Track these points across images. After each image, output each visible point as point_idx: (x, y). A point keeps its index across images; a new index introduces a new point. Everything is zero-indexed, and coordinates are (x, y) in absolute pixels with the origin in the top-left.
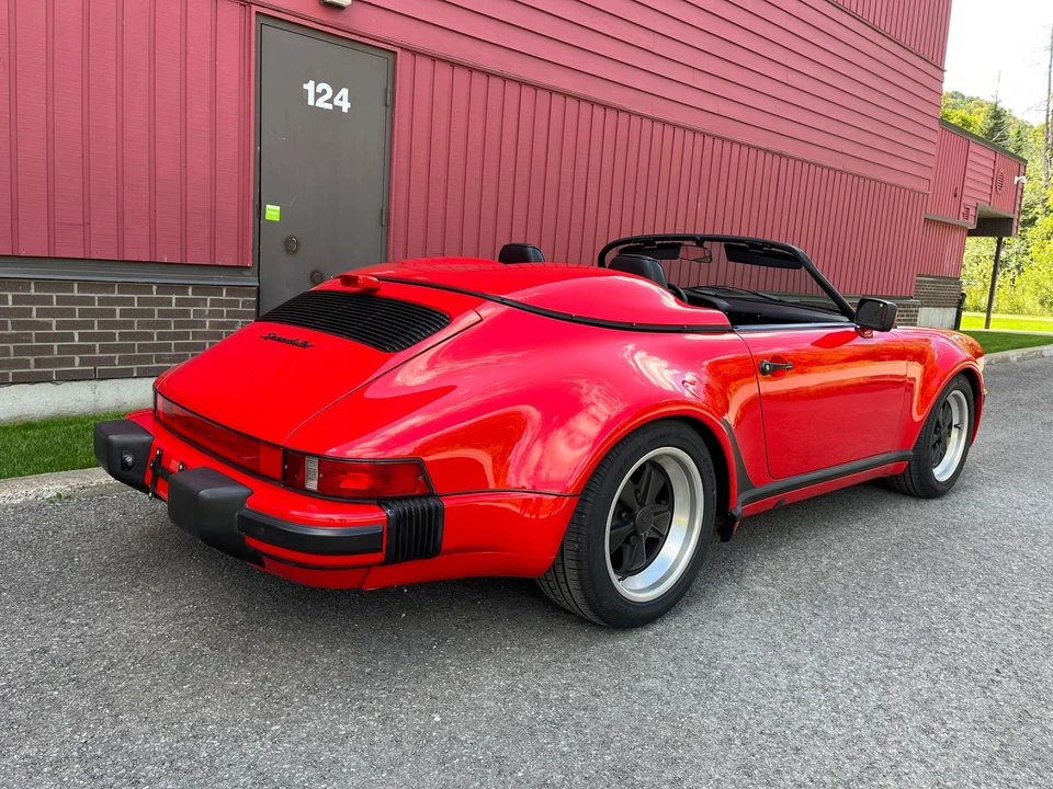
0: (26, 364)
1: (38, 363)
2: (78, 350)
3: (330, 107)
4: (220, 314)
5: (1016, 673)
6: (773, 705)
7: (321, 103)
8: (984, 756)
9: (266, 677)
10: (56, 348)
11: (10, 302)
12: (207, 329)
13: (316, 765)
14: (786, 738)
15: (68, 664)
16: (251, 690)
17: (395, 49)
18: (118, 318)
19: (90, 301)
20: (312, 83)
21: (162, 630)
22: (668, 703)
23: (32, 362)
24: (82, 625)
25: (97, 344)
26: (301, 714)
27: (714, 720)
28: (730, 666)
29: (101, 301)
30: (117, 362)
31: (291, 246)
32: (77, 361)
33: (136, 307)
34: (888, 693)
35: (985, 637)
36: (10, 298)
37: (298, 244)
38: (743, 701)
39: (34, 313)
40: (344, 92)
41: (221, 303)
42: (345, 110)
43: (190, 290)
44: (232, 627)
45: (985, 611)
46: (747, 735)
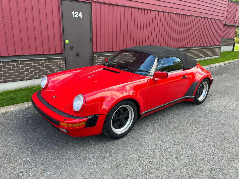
0: (20, 77)
1: (22, 77)
2: (30, 73)
3: (78, 17)
4: (58, 64)
5: (200, 146)
6: (149, 153)
7: (76, 16)
8: (185, 164)
9: (60, 147)
10: (25, 73)
11: (15, 65)
12: (55, 67)
13: (66, 164)
14: (149, 159)
15: (27, 144)
16: (57, 149)
17: (92, 2)
18: (37, 67)
19: (31, 64)
20: (73, 12)
21: (43, 137)
22: (130, 152)
23: (21, 76)
24: (30, 136)
25: (33, 72)
26: (65, 154)
27: (137, 155)
28: (144, 144)
29: (33, 63)
30: (38, 75)
31: (71, 48)
32: (30, 76)
33: (40, 64)
34: (172, 150)
35: (197, 138)
36: (15, 64)
37: (73, 47)
38: (144, 152)
39: (20, 67)
40: (81, 13)
41: (57, 62)
42: (81, 17)
43: (51, 60)
44: (55, 136)
45: (200, 132)
46: (142, 159)
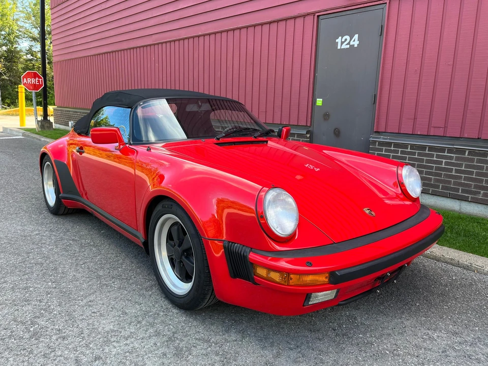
3: (348, 46)
7: (344, 46)
20: (340, 38)
31: (326, 116)
37: (329, 115)
40: (356, 36)
42: (356, 46)
